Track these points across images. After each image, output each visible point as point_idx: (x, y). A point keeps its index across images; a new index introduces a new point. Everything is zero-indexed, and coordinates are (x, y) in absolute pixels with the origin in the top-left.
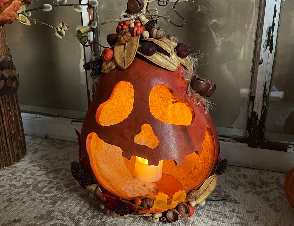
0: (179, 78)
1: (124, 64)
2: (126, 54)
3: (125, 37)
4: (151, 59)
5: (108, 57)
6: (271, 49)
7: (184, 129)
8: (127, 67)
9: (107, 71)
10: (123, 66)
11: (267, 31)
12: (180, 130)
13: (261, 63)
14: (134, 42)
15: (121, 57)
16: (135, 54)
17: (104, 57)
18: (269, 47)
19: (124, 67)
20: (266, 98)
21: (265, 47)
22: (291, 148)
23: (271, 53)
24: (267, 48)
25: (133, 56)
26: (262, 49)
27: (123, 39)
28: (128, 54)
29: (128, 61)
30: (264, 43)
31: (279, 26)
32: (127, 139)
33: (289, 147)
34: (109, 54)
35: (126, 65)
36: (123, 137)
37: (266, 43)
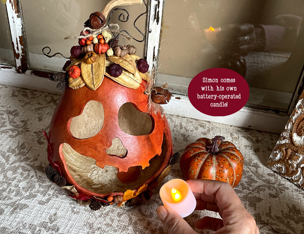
0: (142, 93)
1: (93, 85)
2: (95, 75)
3: (92, 59)
4: (118, 81)
5: (76, 75)
6: (158, 21)
7: (148, 137)
8: (96, 88)
9: (75, 87)
10: (92, 87)
11: (154, 7)
12: (144, 139)
13: (150, 32)
14: (101, 63)
15: (89, 76)
16: (104, 76)
17: (72, 75)
18: (156, 20)
19: (94, 88)
20: (155, 59)
21: (153, 20)
22: (173, 96)
23: (158, 24)
24: (154, 21)
25: (102, 78)
26: (151, 22)
27: (90, 60)
28: (96, 75)
29: (97, 82)
30: (152, 17)
31: (163, 3)
32: (100, 151)
33: (172, 96)
34: (77, 73)
35: (95, 87)
36: (96, 150)
37: (154, 17)
